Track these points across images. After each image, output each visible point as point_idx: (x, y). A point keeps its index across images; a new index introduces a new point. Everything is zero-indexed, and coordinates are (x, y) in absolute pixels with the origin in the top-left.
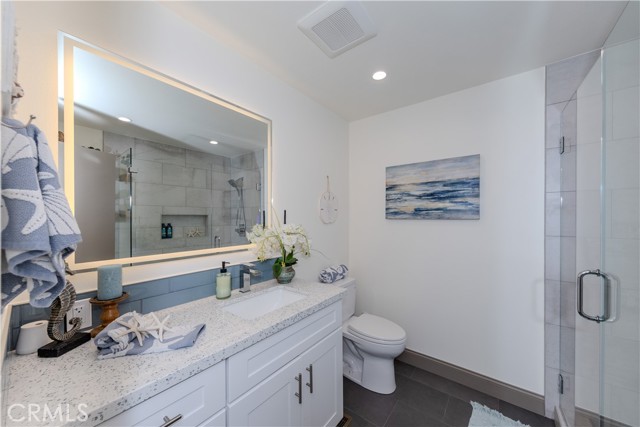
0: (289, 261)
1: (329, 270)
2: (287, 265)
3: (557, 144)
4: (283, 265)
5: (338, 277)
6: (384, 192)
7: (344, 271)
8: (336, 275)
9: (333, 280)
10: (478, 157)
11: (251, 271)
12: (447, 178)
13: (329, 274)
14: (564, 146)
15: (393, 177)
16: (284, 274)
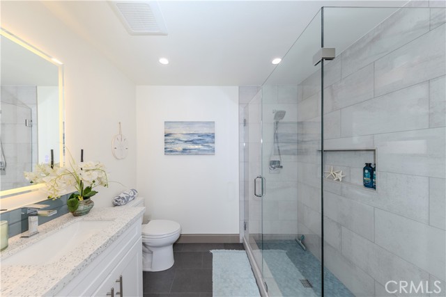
0: (87, 193)
1: (122, 195)
2: (85, 198)
3: (242, 122)
4: (81, 199)
5: (131, 199)
6: (164, 137)
7: (135, 194)
8: (128, 198)
9: (126, 202)
10: (214, 122)
11: (39, 212)
12: (200, 132)
13: (123, 198)
14: (245, 123)
15: (169, 128)
16: (81, 207)
